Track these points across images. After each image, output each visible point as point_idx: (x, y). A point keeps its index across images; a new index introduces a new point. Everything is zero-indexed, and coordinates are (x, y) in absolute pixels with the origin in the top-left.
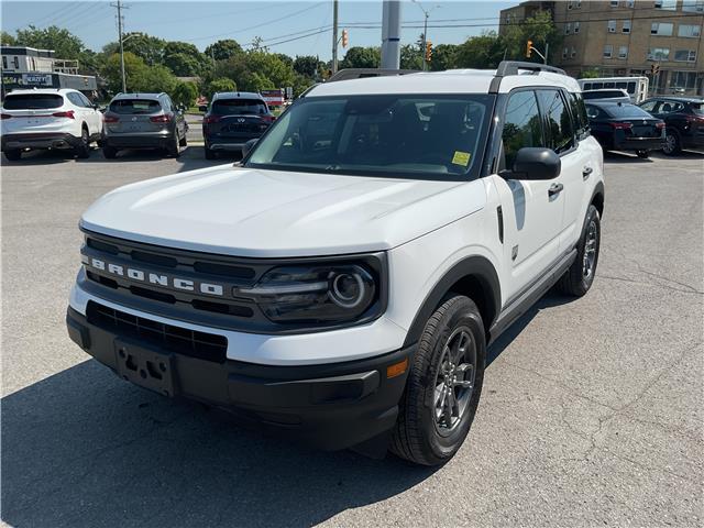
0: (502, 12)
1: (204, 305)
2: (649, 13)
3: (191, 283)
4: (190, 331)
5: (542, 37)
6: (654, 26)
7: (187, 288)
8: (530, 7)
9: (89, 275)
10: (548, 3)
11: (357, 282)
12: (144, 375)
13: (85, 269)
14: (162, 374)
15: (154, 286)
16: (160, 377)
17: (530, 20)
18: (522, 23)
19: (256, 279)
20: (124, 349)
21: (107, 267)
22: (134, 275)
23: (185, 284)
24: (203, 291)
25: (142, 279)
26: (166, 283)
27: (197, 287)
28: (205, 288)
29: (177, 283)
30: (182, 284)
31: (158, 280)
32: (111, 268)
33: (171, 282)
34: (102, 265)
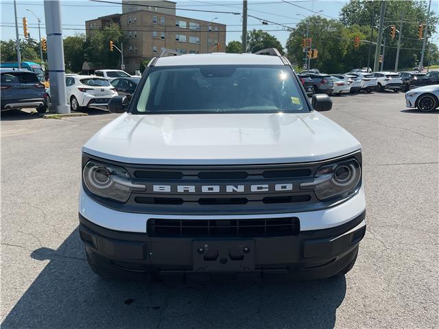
0: (86, 22)
1: (272, 200)
2: (174, 29)
3: (267, 186)
4: (264, 219)
5: (117, 39)
6: (177, 36)
7: (263, 190)
8: (105, 21)
9: (136, 200)
10: (116, 18)
11: (351, 169)
12: (224, 261)
13: (134, 196)
14: (245, 255)
15: (230, 194)
16: (242, 258)
17: (107, 28)
18: (102, 29)
19: (312, 176)
20: (206, 246)
21: (174, 189)
22: (209, 189)
23: (261, 188)
24: (276, 189)
25: (218, 191)
26: (241, 189)
27: (272, 188)
28: (278, 187)
29: (254, 188)
30: (258, 188)
31: (235, 189)
32: (181, 189)
33: (247, 188)
34: (167, 189)
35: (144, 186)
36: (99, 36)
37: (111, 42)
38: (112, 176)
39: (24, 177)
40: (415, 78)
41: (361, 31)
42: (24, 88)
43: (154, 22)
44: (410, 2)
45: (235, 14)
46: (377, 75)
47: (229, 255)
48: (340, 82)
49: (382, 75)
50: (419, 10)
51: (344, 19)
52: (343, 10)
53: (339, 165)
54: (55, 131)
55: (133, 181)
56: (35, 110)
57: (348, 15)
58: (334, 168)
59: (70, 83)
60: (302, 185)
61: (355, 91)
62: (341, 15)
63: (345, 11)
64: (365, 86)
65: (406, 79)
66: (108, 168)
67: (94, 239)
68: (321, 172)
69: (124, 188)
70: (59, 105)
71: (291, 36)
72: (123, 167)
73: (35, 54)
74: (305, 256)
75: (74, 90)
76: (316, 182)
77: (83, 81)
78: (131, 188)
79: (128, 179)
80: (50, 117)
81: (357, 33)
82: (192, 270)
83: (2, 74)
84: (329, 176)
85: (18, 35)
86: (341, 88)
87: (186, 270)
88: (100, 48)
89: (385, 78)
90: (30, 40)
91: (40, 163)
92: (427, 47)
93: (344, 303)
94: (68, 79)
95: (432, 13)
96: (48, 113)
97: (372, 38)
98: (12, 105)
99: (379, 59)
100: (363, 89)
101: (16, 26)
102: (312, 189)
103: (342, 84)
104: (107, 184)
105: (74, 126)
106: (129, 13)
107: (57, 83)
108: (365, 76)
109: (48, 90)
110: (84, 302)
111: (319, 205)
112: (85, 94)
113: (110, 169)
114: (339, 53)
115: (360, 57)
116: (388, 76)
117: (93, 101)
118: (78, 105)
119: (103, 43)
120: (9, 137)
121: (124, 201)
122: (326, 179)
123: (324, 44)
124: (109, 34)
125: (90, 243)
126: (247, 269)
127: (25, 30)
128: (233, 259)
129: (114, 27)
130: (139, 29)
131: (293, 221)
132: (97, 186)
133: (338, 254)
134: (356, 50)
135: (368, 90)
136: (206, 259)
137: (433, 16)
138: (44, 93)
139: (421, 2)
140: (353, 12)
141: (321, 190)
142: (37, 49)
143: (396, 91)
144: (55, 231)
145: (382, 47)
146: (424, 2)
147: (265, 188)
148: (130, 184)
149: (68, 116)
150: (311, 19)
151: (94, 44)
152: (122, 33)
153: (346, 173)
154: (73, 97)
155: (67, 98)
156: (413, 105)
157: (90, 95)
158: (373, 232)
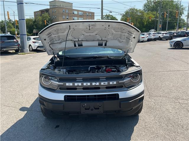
0: (34, 12)
1: (108, 87)
3: (107, 83)
4: (106, 94)
5: (47, 19)
6: (73, 18)
7: (106, 84)
8: (42, 11)
9: (60, 88)
10: (47, 11)
11: (138, 76)
12: (92, 110)
13: (59, 87)
14: (100, 107)
15: (94, 86)
16: (98, 109)
17: (43, 15)
18: (41, 15)
19: (123, 79)
20: (86, 104)
21: (74, 84)
22: (86, 84)
23: (105, 83)
24: (110, 84)
25: (90, 85)
26: (98, 84)
27: (109, 83)
28: (111, 83)
29: (102, 84)
30: (104, 83)
31: (96, 84)
32: (76, 84)
33: (100, 84)
34: (71, 84)
35: (63, 84)
36: (40, 18)
37: (45, 21)
38: (51, 80)
39: (13, 80)
40: (175, 34)
41: (152, 14)
42: (9, 42)
43: (63, 12)
44: (173, 1)
45: (98, 8)
46: (159, 33)
47: (94, 108)
48: (143, 36)
49: (161, 33)
50: (176, 5)
51: (145, 9)
52: (144, 5)
53: (133, 74)
54: (23, 60)
55: (59, 82)
56: (14, 51)
57: (146, 7)
58: (132, 76)
59: (29, 39)
60: (119, 82)
61: (149, 40)
62: (143, 7)
63: (145, 5)
64: (153, 38)
65: (171, 35)
66: (49, 77)
67: (45, 103)
68: (127, 77)
69: (56, 85)
70: (24, 49)
71: (122, 17)
72: (55, 77)
73: (12, 26)
74: (121, 107)
75: (31, 42)
76: (124, 81)
77: (34, 39)
78: (58, 84)
79: (57, 81)
80: (21, 54)
81: (151, 15)
82: (81, 113)
83: (1, 37)
84: (130, 78)
85: (5, 19)
86: (143, 39)
87: (78, 113)
88: (40, 23)
89: (162, 34)
90: (10, 20)
91: (18, 74)
92: (180, 20)
93: (137, 125)
94: (28, 38)
95: (182, 6)
96: (20, 52)
97: (156, 17)
98: (5, 49)
99: (160, 26)
100: (152, 39)
101: (5, 15)
102: (123, 83)
103: (144, 37)
104: (49, 83)
105: (31, 58)
106: (53, 8)
107: (23, 39)
108: (153, 34)
109: (19, 42)
110: (41, 127)
111: (126, 89)
112: (35, 44)
113: (50, 77)
114: (143, 24)
115: (152, 25)
116: (163, 33)
117: (38, 47)
118: (32, 48)
119: (42, 21)
120: (4, 63)
121: (56, 89)
122: (129, 79)
123: (137, 20)
124: (44, 17)
125: (43, 104)
126: (100, 112)
127: (8, 16)
128: (95, 109)
129: (46, 14)
130: (57, 15)
131: (117, 95)
132: (46, 84)
133: (134, 106)
134: (150, 22)
135: (155, 40)
136: (86, 109)
137: (183, 7)
138: (18, 44)
139: (177, 1)
140: (149, 6)
141: (127, 84)
142: (13, 24)
143: (167, 40)
144: (27, 101)
145: (161, 21)
146: (179, 1)
147: (106, 83)
148: (58, 83)
149: (28, 53)
150: (131, 10)
151: (38, 21)
152: (50, 17)
153: (136, 77)
154: (30, 45)
155: (28, 46)
156: (173, 46)
157: (37, 44)
158: (151, 98)
